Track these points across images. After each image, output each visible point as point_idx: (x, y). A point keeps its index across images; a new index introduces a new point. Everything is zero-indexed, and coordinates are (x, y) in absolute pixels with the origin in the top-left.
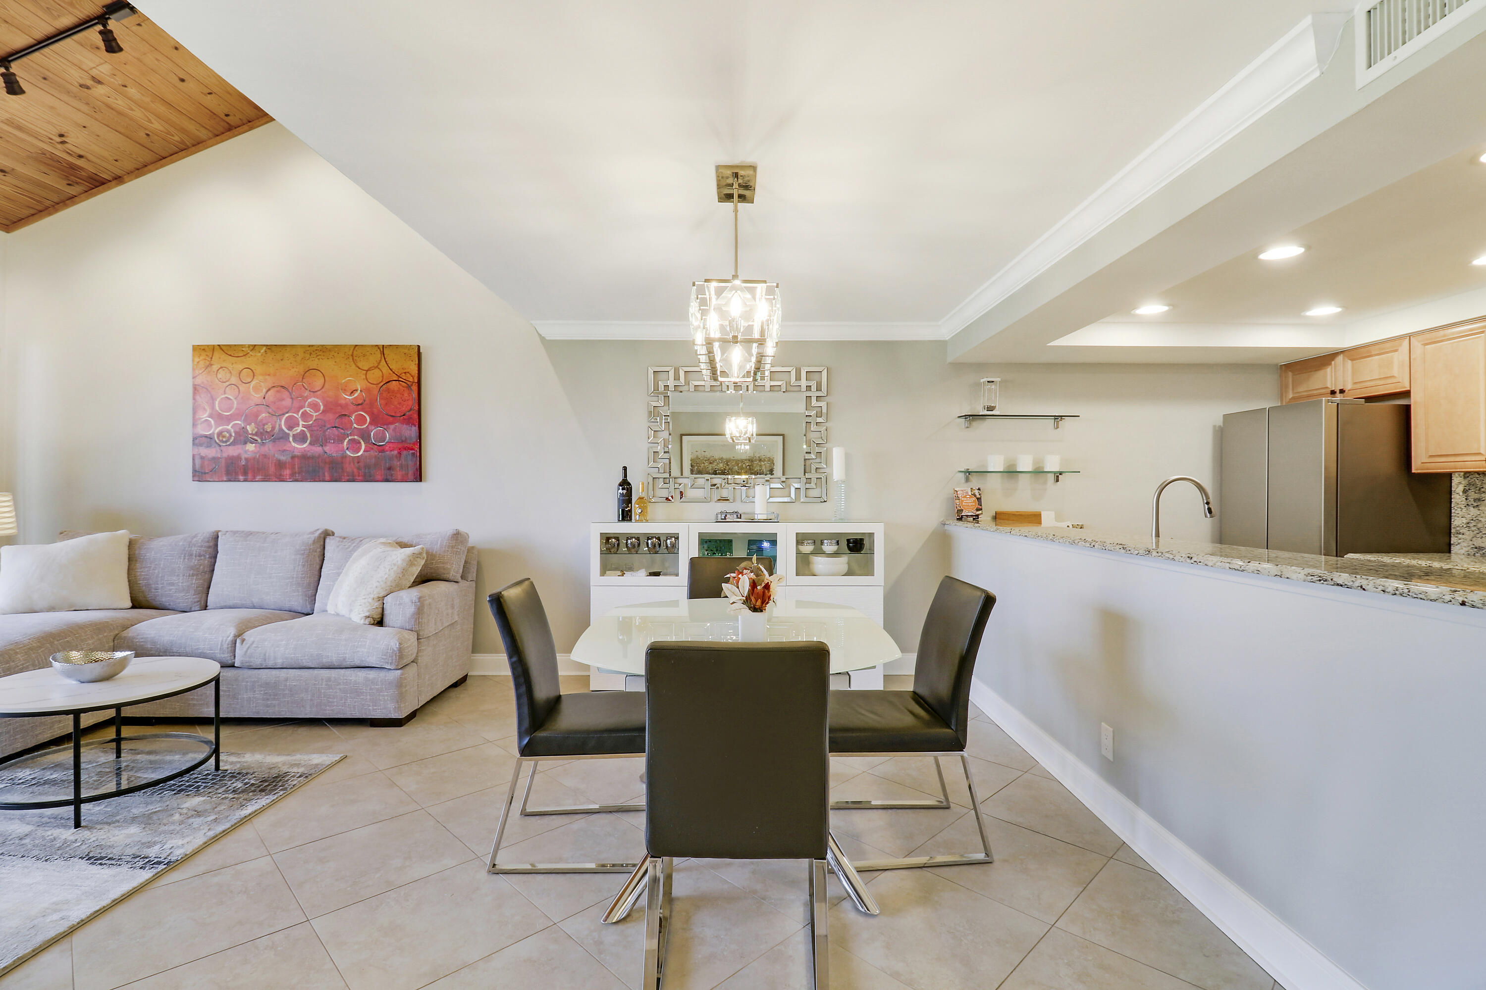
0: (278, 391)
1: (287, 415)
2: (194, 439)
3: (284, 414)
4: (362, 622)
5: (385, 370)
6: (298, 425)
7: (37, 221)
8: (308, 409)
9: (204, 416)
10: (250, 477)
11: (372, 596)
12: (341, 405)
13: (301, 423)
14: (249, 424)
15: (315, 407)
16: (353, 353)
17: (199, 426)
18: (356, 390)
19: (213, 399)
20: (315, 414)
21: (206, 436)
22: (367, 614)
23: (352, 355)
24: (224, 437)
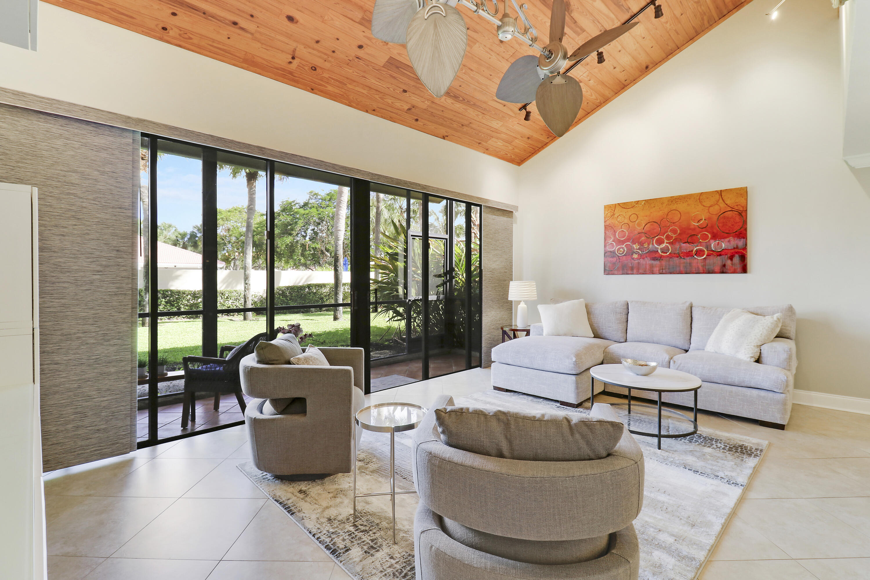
0: (652, 225)
1: (657, 237)
2: (605, 253)
3: (655, 237)
4: (749, 359)
5: (722, 205)
6: (664, 243)
7: (531, 158)
8: (670, 233)
9: (611, 241)
10: (635, 271)
11: (753, 344)
12: (690, 229)
13: (666, 241)
14: (635, 244)
15: (674, 231)
16: (700, 197)
17: (607, 247)
18: (702, 220)
19: (615, 232)
20: (674, 236)
21: (611, 252)
22: (752, 356)
23: (699, 199)
24: (621, 251)
